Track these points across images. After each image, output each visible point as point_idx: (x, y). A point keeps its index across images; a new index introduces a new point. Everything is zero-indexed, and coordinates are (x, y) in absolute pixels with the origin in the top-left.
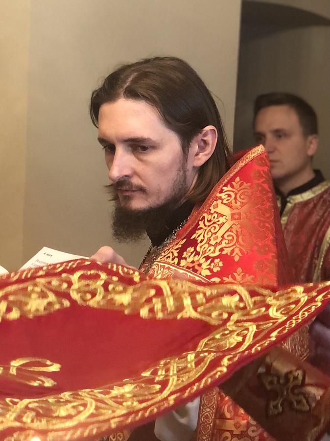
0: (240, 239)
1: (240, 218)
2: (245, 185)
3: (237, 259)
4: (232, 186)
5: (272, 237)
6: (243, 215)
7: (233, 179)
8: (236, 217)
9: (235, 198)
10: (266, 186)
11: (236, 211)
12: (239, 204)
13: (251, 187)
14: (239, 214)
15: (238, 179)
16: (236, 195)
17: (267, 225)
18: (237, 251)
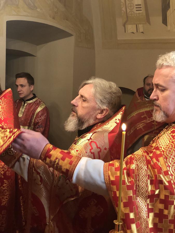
0: (3, 114)
1: (3, 108)
2: (5, 99)
3: (2, 119)
4: (2, 100)
5: (12, 113)
6: (4, 108)
7: (2, 98)
8: (2, 108)
9: (2, 103)
10: (11, 99)
11: (2, 106)
12: (3, 104)
13: (7, 100)
14: (3, 107)
15: (3, 98)
16: (2, 102)
17: (11, 110)
18: (3, 117)
